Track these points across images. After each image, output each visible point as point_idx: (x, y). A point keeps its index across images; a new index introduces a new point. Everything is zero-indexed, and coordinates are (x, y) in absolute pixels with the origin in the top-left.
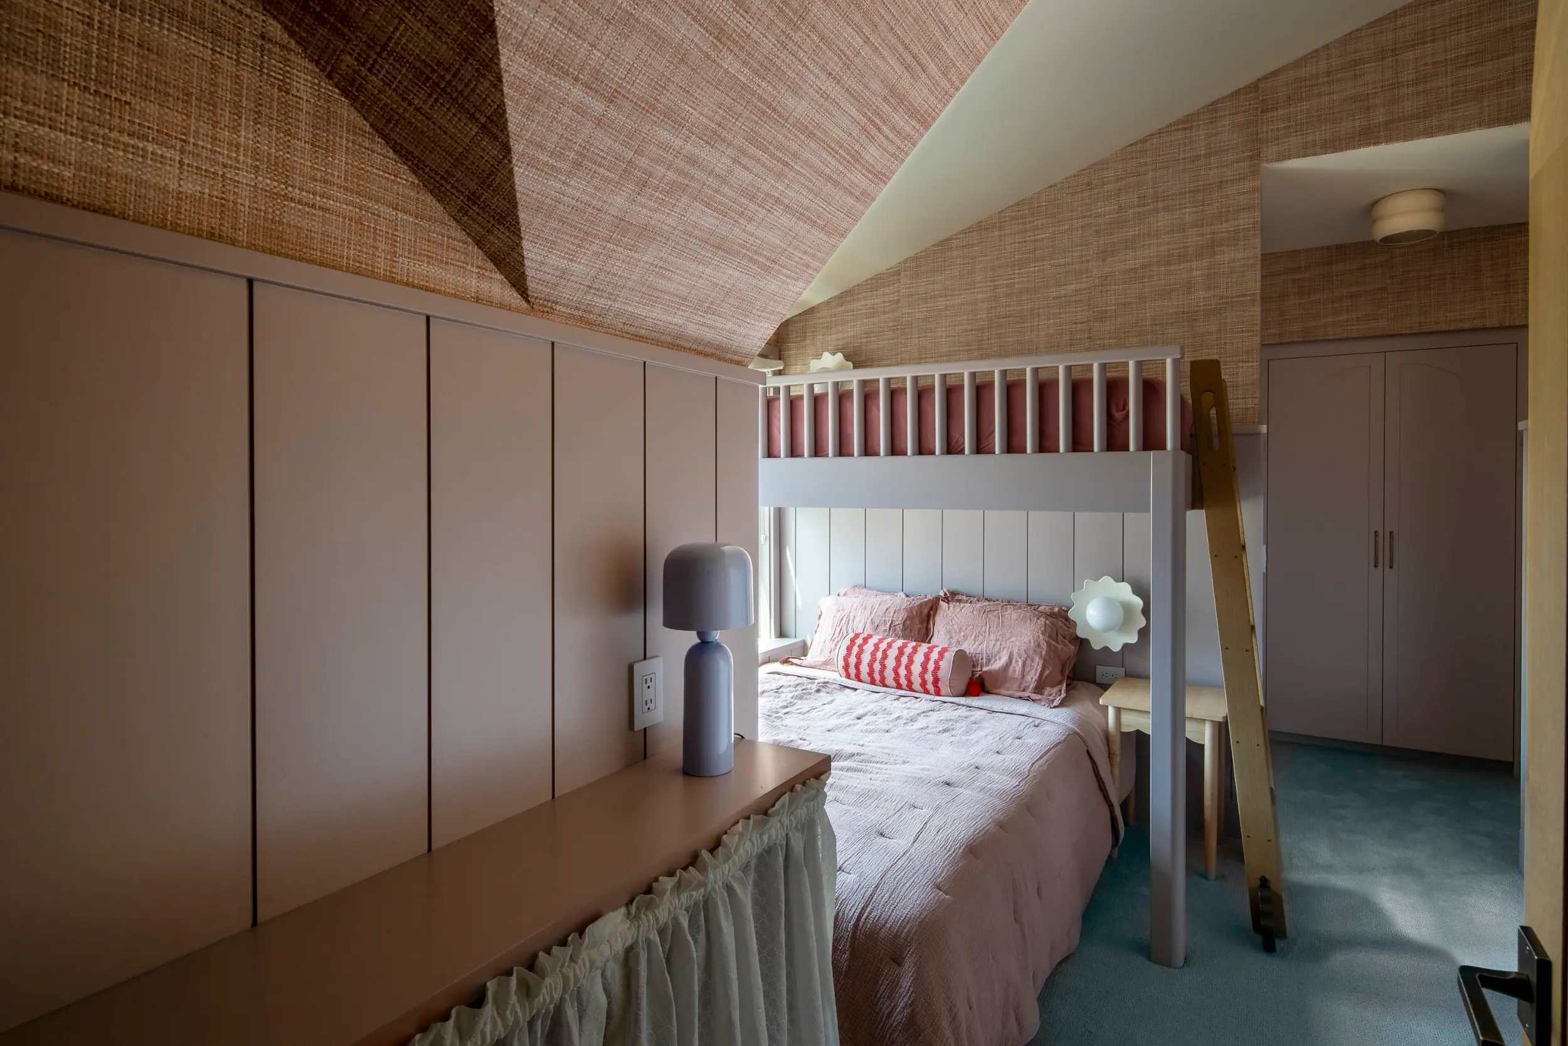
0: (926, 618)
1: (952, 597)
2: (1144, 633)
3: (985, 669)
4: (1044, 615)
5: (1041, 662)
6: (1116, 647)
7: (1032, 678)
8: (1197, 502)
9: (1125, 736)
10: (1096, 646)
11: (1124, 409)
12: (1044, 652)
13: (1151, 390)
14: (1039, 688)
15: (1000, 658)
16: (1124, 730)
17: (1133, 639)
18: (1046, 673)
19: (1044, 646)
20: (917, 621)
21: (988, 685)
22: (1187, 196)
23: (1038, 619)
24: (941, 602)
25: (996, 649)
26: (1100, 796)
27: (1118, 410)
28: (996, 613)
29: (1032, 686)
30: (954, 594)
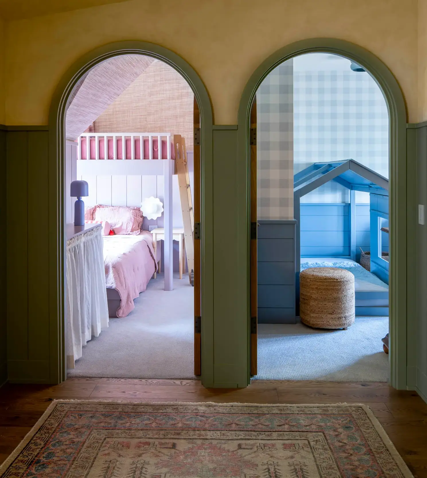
0: (92, 214)
1: (100, 206)
2: (163, 213)
3: (114, 228)
4: (132, 209)
5: (132, 223)
6: (155, 219)
7: (130, 228)
8: (176, 172)
9: (158, 242)
10: (149, 218)
11: (157, 148)
12: (133, 220)
13: (164, 143)
14: (132, 231)
15: (119, 224)
16: (157, 240)
17: (160, 215)
18: (134, 227)
19: (133, 219)
20: (89, 215)
21: (116, 232)
22: (174, 80)
23: (130, 210)
24: (97, 208)
25: (117, 221)
26: (151, 258)
27: (156, 149)
28: (117, 210)
29: (130, 230)
30: (101, 205)
